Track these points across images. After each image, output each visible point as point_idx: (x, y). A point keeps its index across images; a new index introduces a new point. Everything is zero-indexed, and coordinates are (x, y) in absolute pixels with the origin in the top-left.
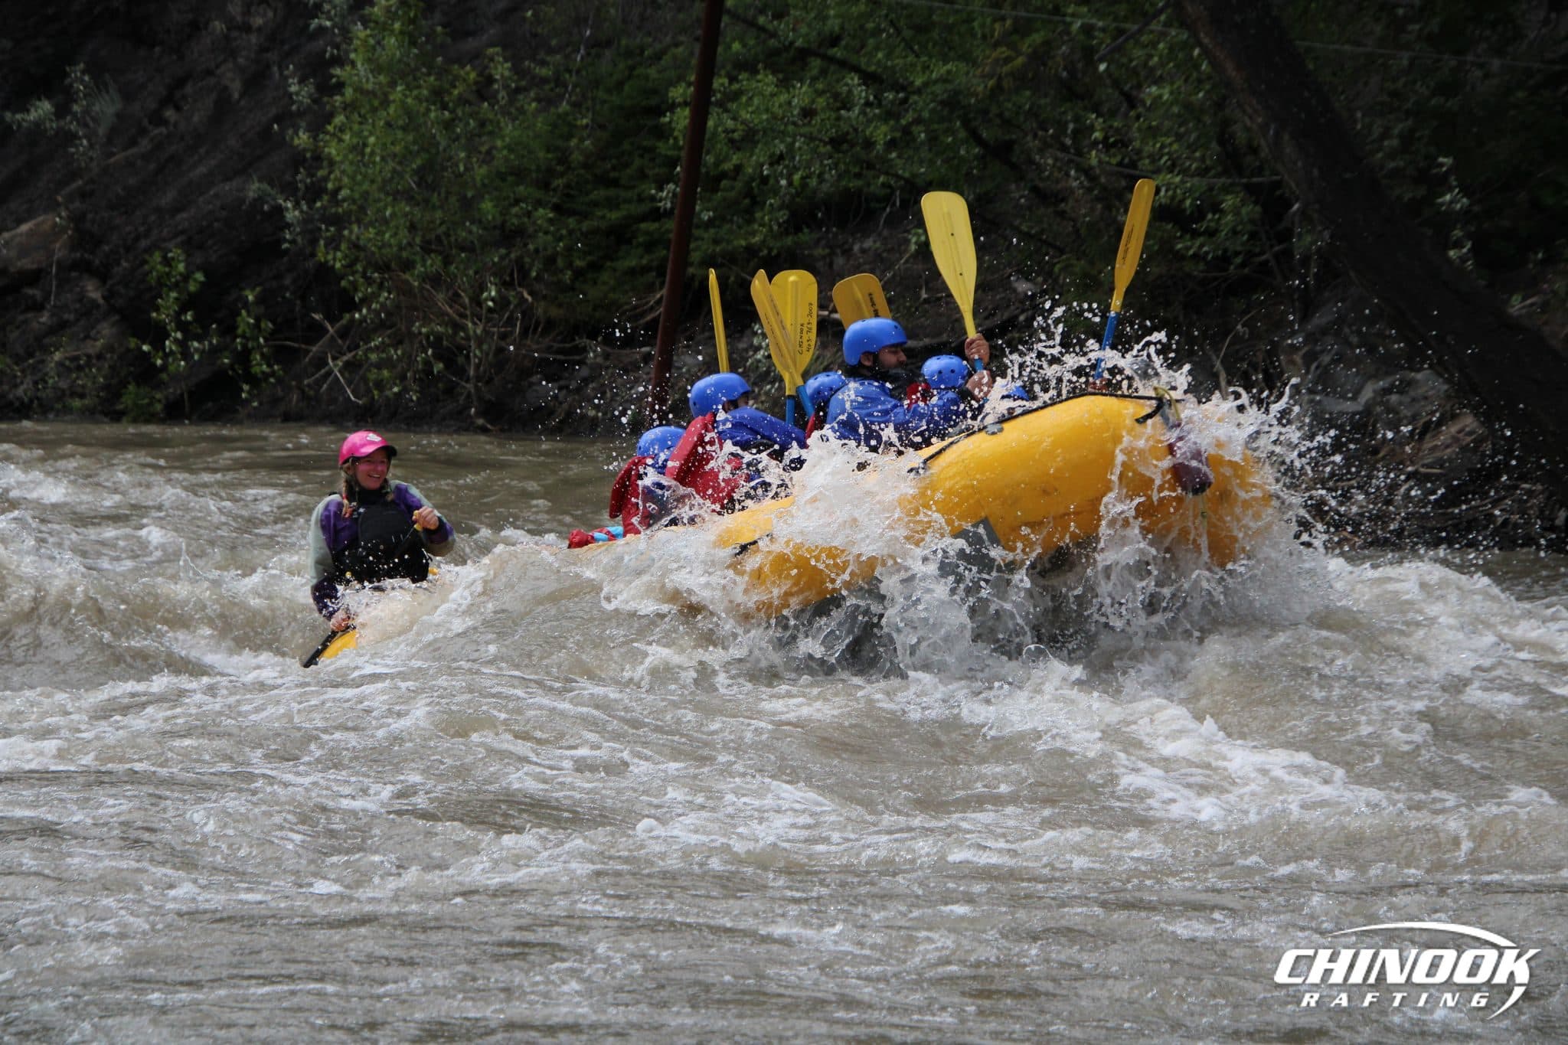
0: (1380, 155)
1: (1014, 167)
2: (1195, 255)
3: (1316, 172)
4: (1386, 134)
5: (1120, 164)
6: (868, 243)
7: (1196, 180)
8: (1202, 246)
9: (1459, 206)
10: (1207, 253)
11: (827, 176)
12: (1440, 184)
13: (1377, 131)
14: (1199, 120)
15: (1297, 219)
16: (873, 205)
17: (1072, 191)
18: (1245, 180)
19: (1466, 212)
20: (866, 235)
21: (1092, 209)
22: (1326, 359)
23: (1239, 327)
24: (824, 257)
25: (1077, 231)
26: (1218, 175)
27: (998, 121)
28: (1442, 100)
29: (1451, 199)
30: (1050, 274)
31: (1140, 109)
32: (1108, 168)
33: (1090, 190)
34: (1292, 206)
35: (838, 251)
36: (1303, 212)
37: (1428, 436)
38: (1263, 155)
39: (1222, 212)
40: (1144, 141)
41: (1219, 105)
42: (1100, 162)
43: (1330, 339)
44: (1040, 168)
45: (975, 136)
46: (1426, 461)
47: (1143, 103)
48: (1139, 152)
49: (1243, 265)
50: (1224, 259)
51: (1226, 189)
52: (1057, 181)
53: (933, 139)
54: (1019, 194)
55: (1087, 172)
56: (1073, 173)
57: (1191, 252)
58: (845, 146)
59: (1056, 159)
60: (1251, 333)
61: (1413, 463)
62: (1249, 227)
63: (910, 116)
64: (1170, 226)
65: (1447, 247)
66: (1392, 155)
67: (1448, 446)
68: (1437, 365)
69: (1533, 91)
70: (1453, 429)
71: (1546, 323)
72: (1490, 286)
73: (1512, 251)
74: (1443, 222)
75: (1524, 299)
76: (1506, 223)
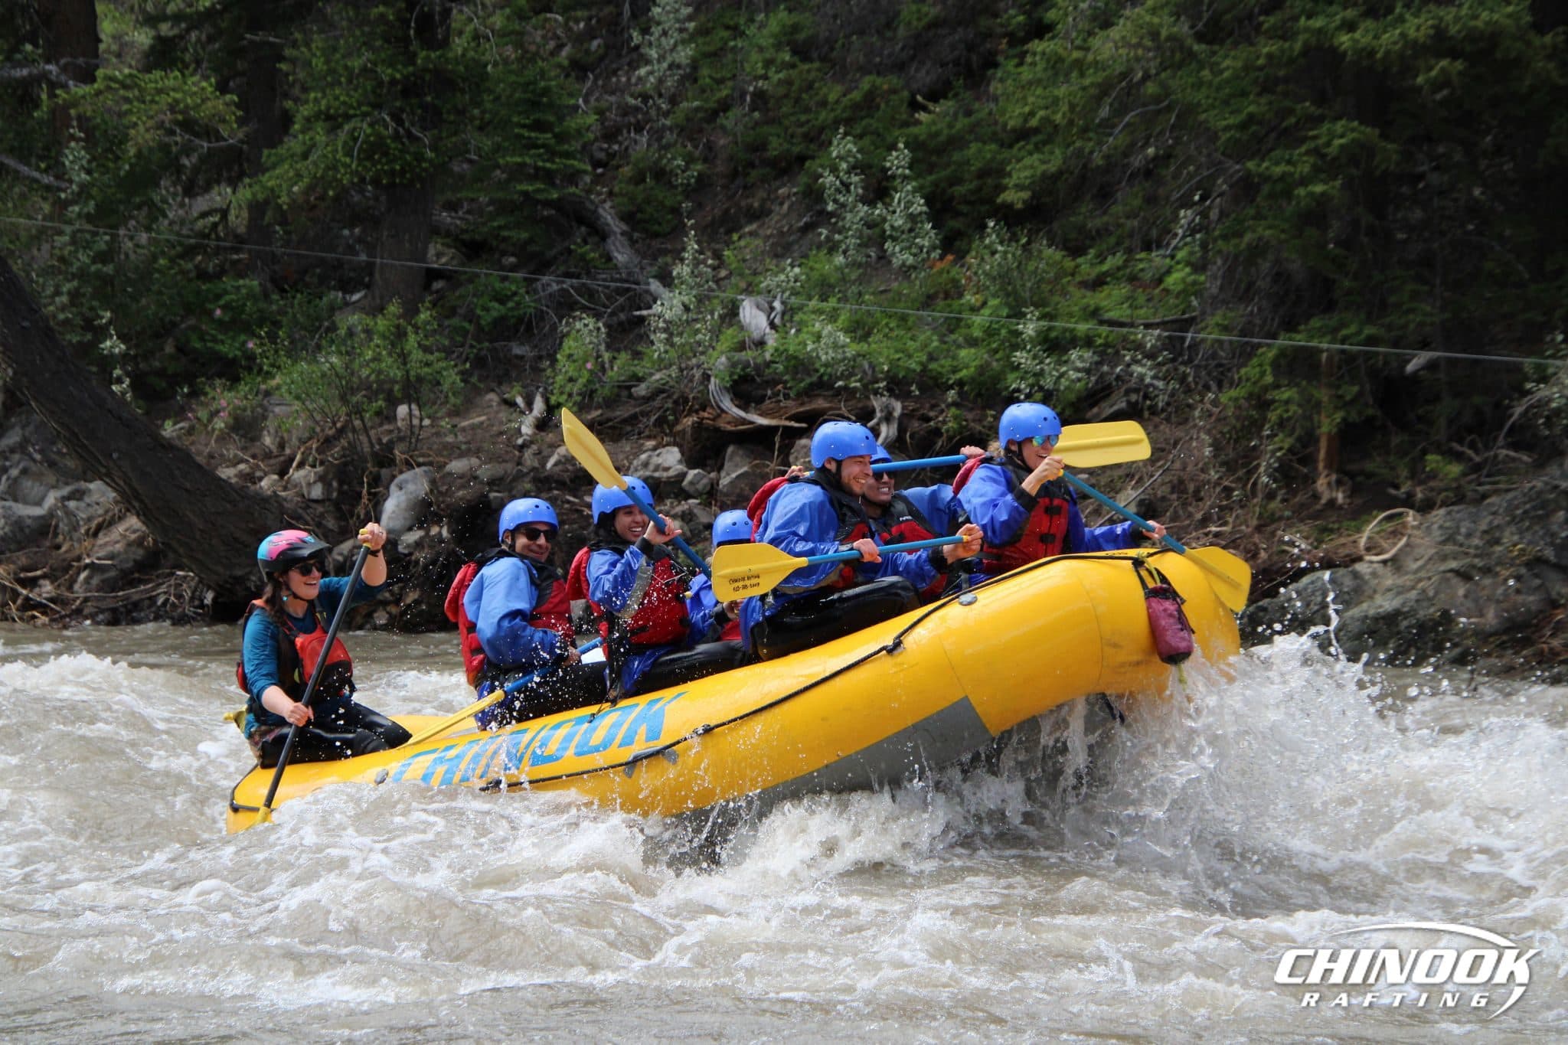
0: (53, 308)
4: (57, 292)
9: (117, 350)
12: (101, 333)
13: (49, 290)
19: (124, 356)
22: (14, 472)
28: (99, 266)
29: (111, 345)
37: (101, 535)
43: (16, 457)
46: (100, 555)
61: (88, 556)
65: (111, 383)
66: (63, 308)
67: (117, 542)
68: (106, 477)
69: (172, 260)
70: (121, 528)
71: (193, 443)
72: (147, 413)
73: (164, 384)
74: (106, 363)
75: (175, 424)
76: (157, 364)
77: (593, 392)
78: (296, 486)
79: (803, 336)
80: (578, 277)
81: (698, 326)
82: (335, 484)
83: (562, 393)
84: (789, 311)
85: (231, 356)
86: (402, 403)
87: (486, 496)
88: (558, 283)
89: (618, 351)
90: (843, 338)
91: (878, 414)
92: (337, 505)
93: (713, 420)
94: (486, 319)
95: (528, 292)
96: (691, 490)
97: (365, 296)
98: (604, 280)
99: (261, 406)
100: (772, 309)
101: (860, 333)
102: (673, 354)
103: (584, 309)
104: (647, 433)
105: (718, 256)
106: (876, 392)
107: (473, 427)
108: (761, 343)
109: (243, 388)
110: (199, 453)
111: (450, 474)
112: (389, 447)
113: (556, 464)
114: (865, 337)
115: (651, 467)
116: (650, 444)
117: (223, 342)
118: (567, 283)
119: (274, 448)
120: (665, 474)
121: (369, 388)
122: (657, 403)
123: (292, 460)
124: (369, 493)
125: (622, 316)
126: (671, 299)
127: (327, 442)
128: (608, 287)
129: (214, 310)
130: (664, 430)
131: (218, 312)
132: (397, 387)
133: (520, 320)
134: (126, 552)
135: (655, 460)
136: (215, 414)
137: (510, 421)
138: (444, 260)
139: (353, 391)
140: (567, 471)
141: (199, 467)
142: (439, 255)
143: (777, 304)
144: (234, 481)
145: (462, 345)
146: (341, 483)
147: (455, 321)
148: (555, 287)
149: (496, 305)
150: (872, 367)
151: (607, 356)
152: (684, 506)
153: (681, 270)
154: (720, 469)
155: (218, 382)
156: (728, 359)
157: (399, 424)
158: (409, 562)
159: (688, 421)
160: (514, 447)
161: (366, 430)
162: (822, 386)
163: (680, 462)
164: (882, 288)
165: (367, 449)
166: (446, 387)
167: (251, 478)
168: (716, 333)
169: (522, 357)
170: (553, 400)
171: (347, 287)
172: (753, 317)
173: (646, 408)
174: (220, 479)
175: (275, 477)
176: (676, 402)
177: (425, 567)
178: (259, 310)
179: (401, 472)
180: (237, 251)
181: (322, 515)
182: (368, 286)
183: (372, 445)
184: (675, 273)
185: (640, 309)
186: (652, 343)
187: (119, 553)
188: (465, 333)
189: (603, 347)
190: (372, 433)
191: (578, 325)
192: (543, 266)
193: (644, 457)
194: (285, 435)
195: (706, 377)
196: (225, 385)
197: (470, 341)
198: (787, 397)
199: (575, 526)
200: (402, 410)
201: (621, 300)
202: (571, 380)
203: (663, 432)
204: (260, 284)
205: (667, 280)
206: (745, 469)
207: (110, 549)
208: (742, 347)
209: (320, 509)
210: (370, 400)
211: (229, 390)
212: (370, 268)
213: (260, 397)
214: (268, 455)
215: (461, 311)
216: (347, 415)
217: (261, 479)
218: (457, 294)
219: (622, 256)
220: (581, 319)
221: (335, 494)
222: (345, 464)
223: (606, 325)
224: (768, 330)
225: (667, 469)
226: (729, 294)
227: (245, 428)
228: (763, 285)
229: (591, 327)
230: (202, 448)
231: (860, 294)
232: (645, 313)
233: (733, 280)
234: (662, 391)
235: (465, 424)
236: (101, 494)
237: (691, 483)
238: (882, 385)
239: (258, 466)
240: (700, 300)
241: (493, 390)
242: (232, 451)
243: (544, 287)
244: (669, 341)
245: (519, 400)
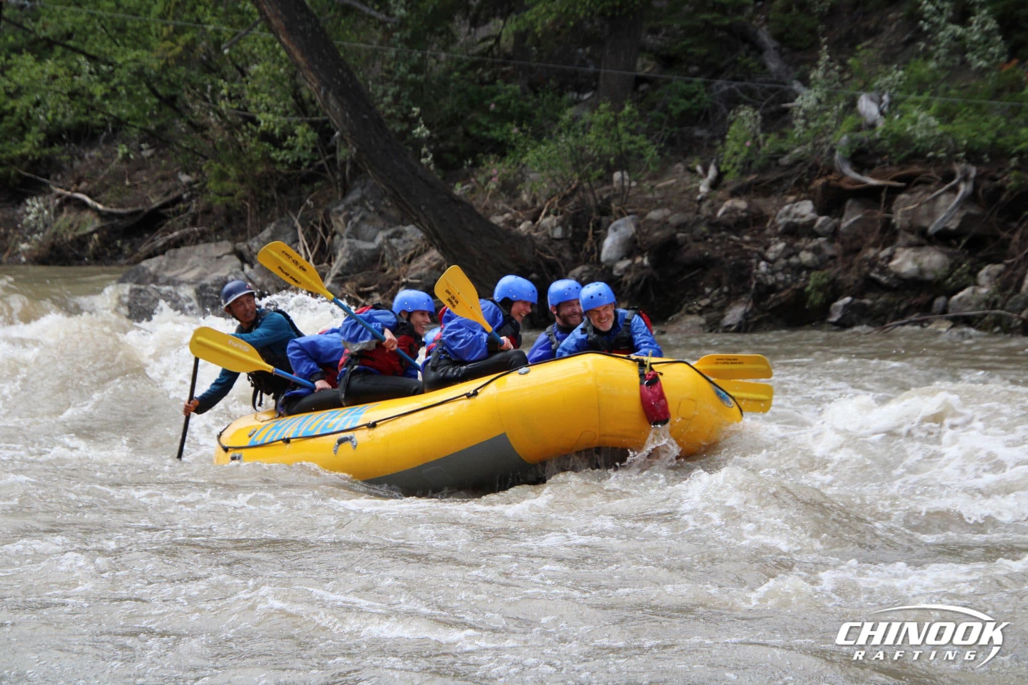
0: (382, 106)
1: (177, 110)
2: (283, 162)
3: (347, 115)
4: (385, 94)
5: (239, 109)
6: (95, 153)
7: (282, 119)
8: (285, 155)
9: (424, 135)
10: (288, 160)
11: (68, 114)
12: (414, 123)
13: (380, 93)
14: (282, 85)
15: (338, 141)
16: (97, 131)
17: (211, 124)
18: (308, 119)
19: (429, 138)
20: (92, 148)
21: (223, 135)
22: (356, 219)
23: (308, 201)
24: (67, 161)
25: (215, 147)
26: (294, 116)
27: (167, 84)
28: (414, 75)
29: (421, 131)
30: (200, 171)
31: (248, 77)
32: (231, 111)
33: (221, 124)
34: (334, 133)
35: (76, 157)
36: (341, 137)
37: (413, 262)
38: (317, 104)
39: (296, 136)
40: (251, 96)
41: (293, 77)
42: (227, 107)
43: (357, 208)
44: (192, 111)
45: (154, 92)
46: (412, 276)
47: (250, 74)
48: (249, 103)
49: (309, 166)
50: (298, 163)
51: (298, 124)
52: (202, 118)
53: (130, 93)
54: (181, 125)
55: (220, 113)
56: (211, 113)
57: (280, 159)
58: (77, 97)
59: (201, 106)
60: (315, 204)
61: (405, 276)
62: (312, 145)
63: (116, 81)
64: (267, 144)
65: (420, 158)
66: (389, 106)
67: (423, 267)
68: (417, 222)
69: (463, 72)
70: (426, 258)
71: (474, 199)
72: (444, 178)
73: (455, 159)
74: (417, 143)
75: (463, 185)
76: (451, 144)
77: (750, 163)
78: (544, 229)
79: (903, 121)
80: (742, 80)
81: (828, 114)
82: (570, 227)
83: (729, 163)
84: (894, 103)
85: (500, 139)
86: (616, 170)
87: (674, 235)
88: (728, 85)
89: (769, 132)
90: (933, 121)
91: (959, 176)
92: (572, 242)
93: (838, 180)
94: (676, 111)
95: (706, 91)
96: (820, 231)
97: (592, 96)
98: (761, 82)
99: (520, 172)
100: (881, 101)
101: (946, 117)
102: (809, 134)
103: (746, 103)
104: (789, 191)
105: (843, 63)
106: (957, 160)
107: (667, 188)
108: (873, 126)
109: (509, 161)
110: (479, 206)
111: (650, 220)
112: (608, 202)
113: (724, 213)
114: (950, 120)
115: (792, 215)
116: (791, 198)
117: (495, 130)
118: (734, 85)
119: (529, 203)
120: (802, 220)
121: (594, 160)
122: (797, 169)
123: (541, 211)
124: (593, 234)
125: (773, 108)
126: (809, 95)
127: (565, 199)
128: (763, 87)
129: (489, 105)
130: (801, 189)
131: (493, 106)
132: (612, 159)
133: (701, 112)
134: (429, 274)
135: (795, 210)
136: (491, 178)
137: (692, 183)
138: (648, 69)
139: (584, 162)
140: (731, 218)
141: (479, 216)
142: (644, 66)
143: (886, 98)
144: (502, 225)
145: (660, 129)
146: (574, 227)
147: (654, 113)
148: (725, 88)
149: (682, 101)
150: (955, 141)
151: (761, 136)
152: (815, 243)
153: (817, 74)
154: (841, 216)
155: (492, 157)
156: (849, 137)
157: (615, 185)
158: (621, 283)
159: (819, 182)
160: (695, 201)
161: (592, 190)
162: (918, 156)
163: (813, 211)
164: (963, 84)
165: (592, 203)
166: (648, 159)
167: (513, 223)
168: (840, 119)
169: (701, 138)
170: (722, 168)
171: (580, 89)
172: (867, 107)
173: (788, 173)
174: (492, 224)
175: (530, 222)
176: (810, 169)
177: (633, 286)
178: (521, 106)
179: (616, 219)
180: (505, 64)
181: (561, 249)
182: (595, 89)
183: (596, 201)
184: (812, 76)
185: (786, 102)
186: (794, 127)
187: (425, 275)
188: (661, 121)
189: (758, 130)
190: (596, 191)
191: (742, 114)
192: (717, 73)
193: (786, 208)
194: (537, 194)
195: (832, 151)
196: (496, 159)
197: (665, 127)
198: (891, 164)
199: (737, 257)
200: (617, 176)
201: (772, 96)
202: (736, 154)
203: (800, 189)
204: (522, 88)
205: (806, 82)
206: (859, 216)
207: (419, 272)
208: (858, 128)
209: (560, 245)
210: (594, 168)
211: (499, 162)
212: (596, 76)
213: (520, 167)
214: (525, 207)
215: (660, 105)
216: (580, 179)
217: (520, 224)
218: (657, 93)
219: (774, 64)
220: (744, 109)
221: (570, 235)
222: (577, 214)
223: (762, 114)
224: (879, 116)
225: (803, 216)
226: (850, 91)
227: (509, 188)
228: (876, 84)
229: (751, 114)
230: (480, 202)
231: (947, 89)
232: (789, 105)
233: (854, 80)
234: (801, 161)
235: (660, 185)
236: (413, 234)
237: (821, 226)
238: (962, 154)
239: (518, 216)
240: (830, 96)
241: (680, 161)
242: (501, 205)
243: (718, 87)
244: (806, 125)
245: (699, 169)
